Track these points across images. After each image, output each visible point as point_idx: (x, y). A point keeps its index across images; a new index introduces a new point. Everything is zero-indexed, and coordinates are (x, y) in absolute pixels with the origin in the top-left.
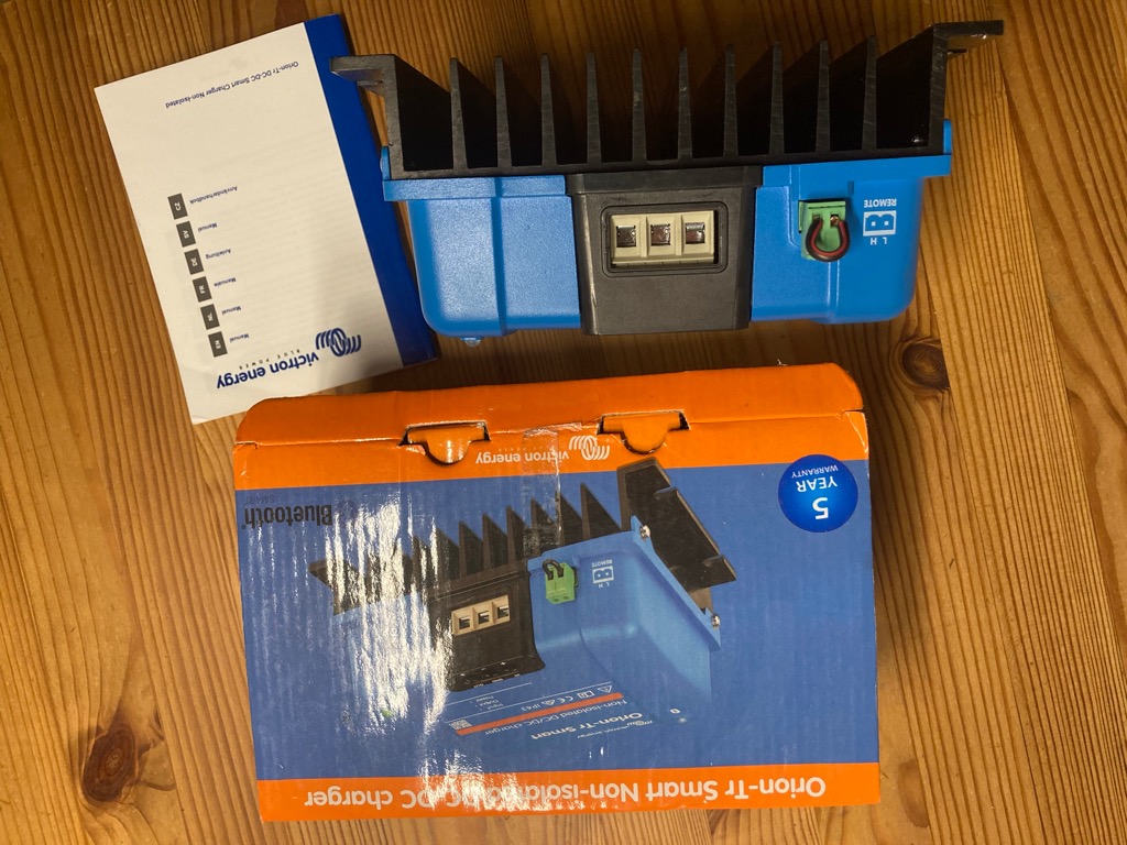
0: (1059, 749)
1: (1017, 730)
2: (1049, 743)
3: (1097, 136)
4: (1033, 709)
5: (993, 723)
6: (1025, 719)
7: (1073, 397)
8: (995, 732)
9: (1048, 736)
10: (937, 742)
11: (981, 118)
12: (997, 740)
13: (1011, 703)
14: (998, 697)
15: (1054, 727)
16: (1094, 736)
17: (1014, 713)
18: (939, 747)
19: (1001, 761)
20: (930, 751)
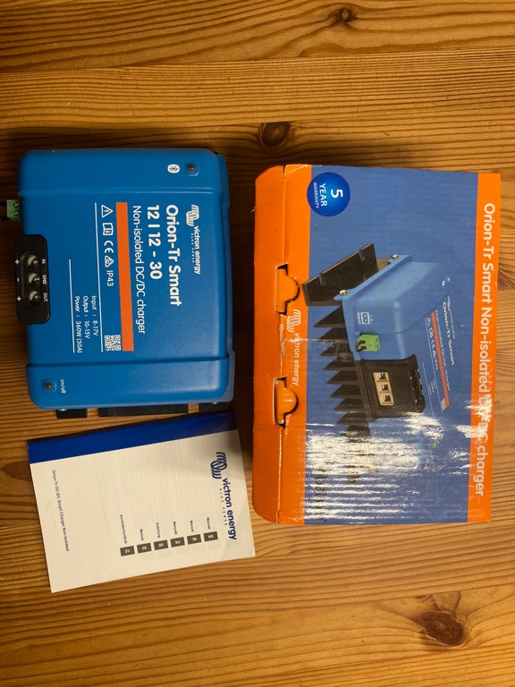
0: (496, 90)
1: (483, 112)
2: (492, 95)
3: (159, 19)
4: (472, 101)
5: (477, 124)
6: (477, 106)
7: (303, 54)
8: (483, 123)
9: (488, 95)
10: (484, 156)
11: (139, 83)
12: (487, 123)
13: (467, 112)
14: (464, 119)
15: (483, 91)
16: (491, 70)
17: (474, 112)
18: (488, 156)
19: (499, 122)
20: (489, 161)
